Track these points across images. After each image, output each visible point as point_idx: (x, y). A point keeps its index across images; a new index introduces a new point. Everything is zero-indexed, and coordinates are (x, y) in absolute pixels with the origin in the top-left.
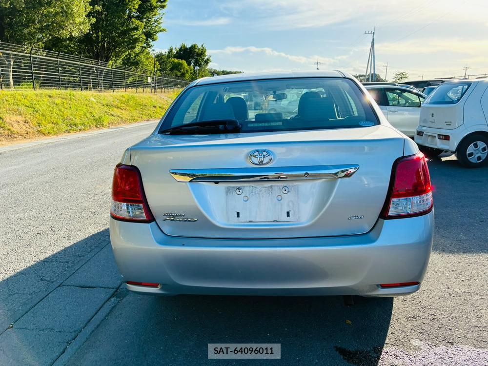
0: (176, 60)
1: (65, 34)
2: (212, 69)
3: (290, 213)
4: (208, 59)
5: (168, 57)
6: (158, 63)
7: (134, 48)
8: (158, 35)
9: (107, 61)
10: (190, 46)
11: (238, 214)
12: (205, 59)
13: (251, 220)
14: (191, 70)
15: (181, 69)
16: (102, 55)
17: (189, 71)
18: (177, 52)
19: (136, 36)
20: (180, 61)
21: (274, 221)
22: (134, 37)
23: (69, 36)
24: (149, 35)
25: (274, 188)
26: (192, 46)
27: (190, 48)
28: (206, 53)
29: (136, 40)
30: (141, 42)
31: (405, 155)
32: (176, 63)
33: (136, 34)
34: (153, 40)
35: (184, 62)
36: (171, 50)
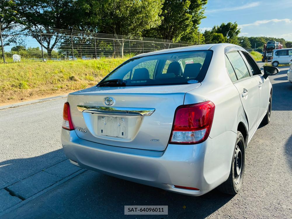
0: (216, 34)
1: (148, 27)
2: (243, 37)
3: (124, 133)
4: (238, 31)
5: (212, 32)
6: (204, 37)
7: (186, 30)
8: (201, 21)
9: (171, 39)
10: (227, 24)
11: (102, 131)
12: (236, 31)
13: (107, 135)
14: (225, 39)
15: (219, 39)
16: (168, 36)
17: (224, 40)
18: (218, 29)
19: (187, 23)
20: (219, 34)
21: (117, 137)
22: (186, 24)
23: (149, 28)
24: (196, 22)
25: (117, 118)
26: (228, 24)
27: (226, 25)
28: (237, 27)
29: (187, 25)
30: (190, 26)
31: (184, 104)
32: (216, 36)
33: (187, 22)
34: (198, 24)
35: (222, 35)
36: (215, 28)
